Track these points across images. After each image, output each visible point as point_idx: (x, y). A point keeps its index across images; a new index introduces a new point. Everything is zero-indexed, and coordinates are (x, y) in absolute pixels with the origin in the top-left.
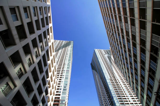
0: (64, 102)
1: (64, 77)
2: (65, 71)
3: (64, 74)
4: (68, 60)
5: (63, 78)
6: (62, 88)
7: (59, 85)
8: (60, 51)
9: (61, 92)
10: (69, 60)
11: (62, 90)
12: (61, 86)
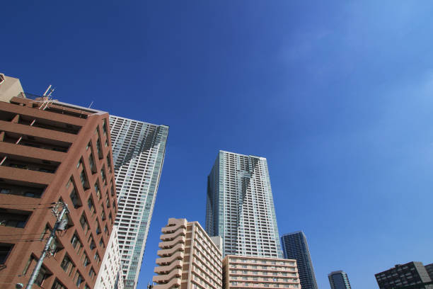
0: (132, 284)
1: (136, 237)
2: (139, 225)
3: (137, 231)
4: (147, 195)
5: (134, 239)
6: (130, 260)
7: (125, 254)
8: (132, 161)
9: (129, 268)
10: (151, 195)
11: (130, 263)
12: (129, 257)
